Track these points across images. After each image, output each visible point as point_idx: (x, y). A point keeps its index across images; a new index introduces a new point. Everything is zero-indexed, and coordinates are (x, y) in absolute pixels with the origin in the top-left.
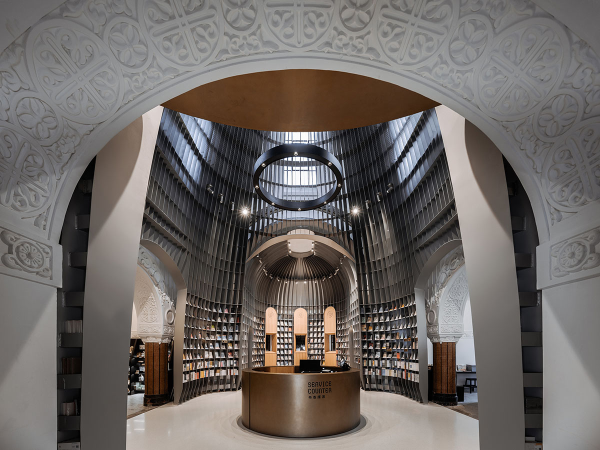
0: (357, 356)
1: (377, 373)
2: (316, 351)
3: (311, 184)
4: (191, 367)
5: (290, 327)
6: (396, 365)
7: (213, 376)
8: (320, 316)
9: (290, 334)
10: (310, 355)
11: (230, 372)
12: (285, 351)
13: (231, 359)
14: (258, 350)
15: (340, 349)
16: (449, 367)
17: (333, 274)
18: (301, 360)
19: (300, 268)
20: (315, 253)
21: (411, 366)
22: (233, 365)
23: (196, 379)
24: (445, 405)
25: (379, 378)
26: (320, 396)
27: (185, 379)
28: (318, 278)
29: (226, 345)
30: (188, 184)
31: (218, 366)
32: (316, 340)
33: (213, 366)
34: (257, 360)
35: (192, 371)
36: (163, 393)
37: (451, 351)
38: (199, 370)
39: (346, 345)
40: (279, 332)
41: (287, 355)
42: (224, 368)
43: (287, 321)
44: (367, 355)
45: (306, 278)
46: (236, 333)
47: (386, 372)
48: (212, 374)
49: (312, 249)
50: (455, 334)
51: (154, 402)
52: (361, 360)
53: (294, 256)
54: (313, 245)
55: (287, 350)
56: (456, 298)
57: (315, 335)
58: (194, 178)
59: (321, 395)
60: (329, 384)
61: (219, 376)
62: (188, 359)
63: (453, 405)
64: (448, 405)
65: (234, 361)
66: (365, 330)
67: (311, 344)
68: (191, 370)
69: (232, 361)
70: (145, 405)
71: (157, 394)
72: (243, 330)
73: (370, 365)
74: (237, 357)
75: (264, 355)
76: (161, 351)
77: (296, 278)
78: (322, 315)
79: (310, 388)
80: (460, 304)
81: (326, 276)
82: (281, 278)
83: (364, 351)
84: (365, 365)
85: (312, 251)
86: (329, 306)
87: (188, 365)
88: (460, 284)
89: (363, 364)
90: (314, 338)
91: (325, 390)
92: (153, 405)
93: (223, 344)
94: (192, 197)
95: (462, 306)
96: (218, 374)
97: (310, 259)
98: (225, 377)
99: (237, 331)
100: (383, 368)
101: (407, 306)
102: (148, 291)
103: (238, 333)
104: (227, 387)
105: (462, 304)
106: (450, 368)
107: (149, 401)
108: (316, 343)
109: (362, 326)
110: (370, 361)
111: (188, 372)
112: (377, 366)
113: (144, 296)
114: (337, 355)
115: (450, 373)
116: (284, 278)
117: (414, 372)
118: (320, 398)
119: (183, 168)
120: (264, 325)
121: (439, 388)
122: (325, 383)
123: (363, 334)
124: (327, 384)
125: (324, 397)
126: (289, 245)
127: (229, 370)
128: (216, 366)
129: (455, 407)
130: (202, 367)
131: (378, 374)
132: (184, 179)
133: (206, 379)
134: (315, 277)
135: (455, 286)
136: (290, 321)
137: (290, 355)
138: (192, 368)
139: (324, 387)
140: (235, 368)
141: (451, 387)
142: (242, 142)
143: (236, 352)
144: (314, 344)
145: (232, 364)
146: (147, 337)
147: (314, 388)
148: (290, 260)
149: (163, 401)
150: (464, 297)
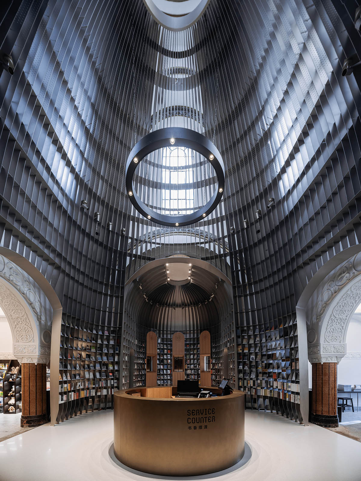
0: (232, 376)
1: (252, 392)
2: (193, 371)
3: (188, 207)
4: (69, 388)
5: (169, 349)
6: (271, 385)
7: (94, 395)
8: (196, 340)
9: (169, 355)
10: (188, 375)
11: (111, 392)
12: (165, 371)
13: (112, 379)
14: (139, 370)
15: (214, 369)
16: (330, 388)
17: (208, 300)
18: (178, 381)
19: (178, 296)
20: (191, 280)
21: (290, 387)
22: (114, 385)
23: (76, 399)
24: (326, 426)
25: (253, 397)
26: (201, 426)
27: (62, 400)
28: (194, 304)
29: (106, 365)
30: (60, 197)
31: (99, 385)
32: (192, 361)
33: (94, 386)
34: (139, 379)
35: (70, 392)
36: (41, 414)
37: (333, 372)
38: (79, 390)
39: (220, 366)
40: (159, 354)
41: (167, 375)
42: (105, 388)
43: (167, 344)
44: (242, 375)
45: (183, 305)
46: (117, 354)
47: (261, 392)
48: (93, 393)
49: (189, 276)
50: (338, 354)
51: (31, 423)
52: (236, 379)
53: (172, 284)
54: (190, 272)
55: (166, 370)
56: (340, 317)
57: (192, 357)
58: (67, 191)
59: (203, 425)
60: (213, 411)
61: (100, 396)
62: (65, 379)
63: (334, 427)
64: (330, 427)
65: (115, 381)
66: (241, 351)
67: (188, 364)
68: (69, 390)
69: (112, 381)
70: (22, 426)
71: (34, 415)
72: (123, 351)
73: (245, 385)
74: (118, 377)
75: (145, 375)
76: (37, 372)
77: (174, 305)
78: (198, 339)
79: (189, 417)
80: (344, 323)
81: (202, 303)
82: (161, 304)
83: (240, 371)
84: (240, 385)
85: (189, 278)
86: (204, 330)
87: (65, 385)
88: (345, 302)
89: (239, 384)
90: (190, 360)
91: (207, 419)
92: (29, 426)
93: (103, 365)
94: (65, 212)
95: (345, 325)
96: (99, 394)
97: (187, 287)
98: (106, 396)
99: (118, 352)
100: (258, 388)
101: (287, 325)
102: (21, 310)
103: (118, 355)
104: (109, 405)
105: (346, 323)
106: (332, 389)
107: (25, 422)
108: (192, 364)
109: (237, 347)
110: (245, 381)
111: (65, 393)
112: (252, 385)
113: (17, 316)
114: (212, 375)
115: (332, 394)
116: (163, 305)
117: (293, 393)
118: (201, 428)
119: (52, 176)
120: (145, 348)
121: (320, 408)
122: (207, 411)
123: (239, 354)
124: (210, 411)
125: (206, 427)
126: (168, 272)
127: (110, 389)
128: (97, 386)
129: (337, 429)
130: (82, 387)
131: (253, 394)
132: (55, 190)
133: (87, 399)
134: (191, 304)
135: (340, 304)
136: (169, 344)
137: (169, 374)
138: (71, 388)
139: (206, 416)
140: (116, 387)
141: (333, 408)
142: (119, 161)
143: (116, 373)
144: (191, 364)
145: (112, 383)
146: (23, 357)
147: (195, 417)
148: (169, 288)
149: (40, 422)
150: (349, 315)
